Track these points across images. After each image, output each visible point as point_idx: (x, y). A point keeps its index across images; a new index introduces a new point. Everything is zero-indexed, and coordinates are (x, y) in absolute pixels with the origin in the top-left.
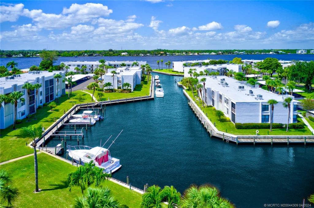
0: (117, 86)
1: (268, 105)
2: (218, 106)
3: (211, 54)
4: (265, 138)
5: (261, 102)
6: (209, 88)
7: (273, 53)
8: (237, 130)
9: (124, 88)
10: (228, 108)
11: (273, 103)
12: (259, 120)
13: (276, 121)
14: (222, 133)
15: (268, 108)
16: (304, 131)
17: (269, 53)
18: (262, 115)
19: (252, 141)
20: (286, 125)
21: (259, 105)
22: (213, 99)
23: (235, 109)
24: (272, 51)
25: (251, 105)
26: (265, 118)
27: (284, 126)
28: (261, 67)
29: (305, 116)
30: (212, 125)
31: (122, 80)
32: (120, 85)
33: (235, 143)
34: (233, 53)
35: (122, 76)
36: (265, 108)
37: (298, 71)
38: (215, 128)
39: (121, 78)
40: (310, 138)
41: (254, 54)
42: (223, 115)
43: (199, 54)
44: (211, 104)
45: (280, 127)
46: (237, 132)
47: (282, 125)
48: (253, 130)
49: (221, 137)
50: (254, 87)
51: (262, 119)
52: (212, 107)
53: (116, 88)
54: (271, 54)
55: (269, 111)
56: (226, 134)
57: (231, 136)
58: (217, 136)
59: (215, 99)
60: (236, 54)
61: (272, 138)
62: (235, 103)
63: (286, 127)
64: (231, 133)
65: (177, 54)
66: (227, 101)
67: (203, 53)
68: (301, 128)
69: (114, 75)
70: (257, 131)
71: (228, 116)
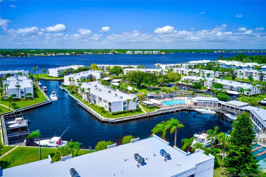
0: (21, 96)
1: (126, 102)
2: (98, 104)
3: (66, 54)
4: (126, 118)
5: (123, 100)
6: (92, 94)
7: (112, 53)
8: (113, 116)
9: (27, 97)
10: (106, 105)
11: (129, 101)
12: (122, 109)
13: (130, 109)
14: (107, 119)
15: (126, 103)
16: (141, 112)
17: (109, 54)
18: (124, 107)
19: (121, 120)
20: (134, 110)
21: (122, 102)
22: (94, 100)
23: (111, 105)
24: (111, 52)
25: (119, 103)
26: (125, 108)
27: (133, 111)
28: (111, 72)
29: (140, 104)
30: (100, 115)
31: (24, 91)
32: (23, 95)
33: (114, 122)
34: (83, 54)
35: (24, 88)
36: (125, 103)
37: (135, 78)
38: (102, 117)
39: (24, 90)
40: (143, 115)
41: (98, 54)
42: (104, 109)
43: (56, 55)
44: (93, 103)
45: (131, 111)
46: (113, 117)
47: (132, 110)
48: (120, 115)
49: (106, 121)
50: (115, 90)
51: (124, 109)
52: (94, 104)
53: (20, 98)
54: (110, 54)
55: (126, 104)
56: (109, 119)
57: (112, 119)
58: (105, 120)
59: (97, 100)
60: (86, 54)
61: (129, 117)
62: (111, 102)
63: (134, 111)
64: (111, 118)
65: (37, 55)
66: (105, 101)
67: (58, 53)
68: (139, 111)
69: (18, 88)
70: (122, 115)
71: (107, 109)
